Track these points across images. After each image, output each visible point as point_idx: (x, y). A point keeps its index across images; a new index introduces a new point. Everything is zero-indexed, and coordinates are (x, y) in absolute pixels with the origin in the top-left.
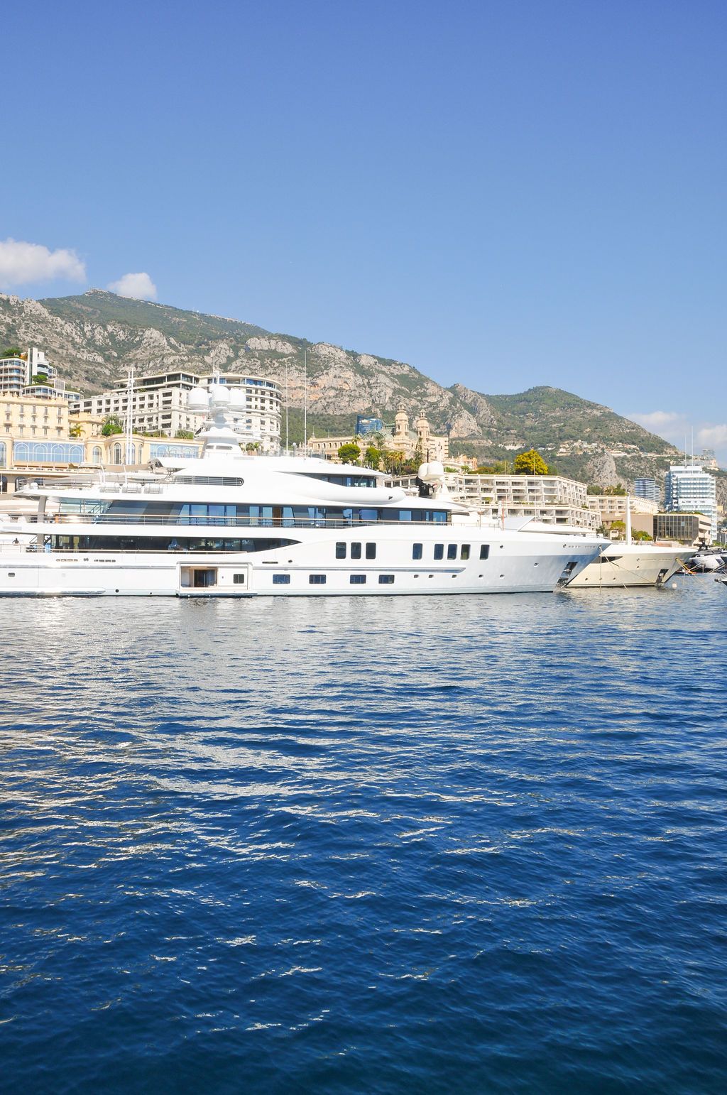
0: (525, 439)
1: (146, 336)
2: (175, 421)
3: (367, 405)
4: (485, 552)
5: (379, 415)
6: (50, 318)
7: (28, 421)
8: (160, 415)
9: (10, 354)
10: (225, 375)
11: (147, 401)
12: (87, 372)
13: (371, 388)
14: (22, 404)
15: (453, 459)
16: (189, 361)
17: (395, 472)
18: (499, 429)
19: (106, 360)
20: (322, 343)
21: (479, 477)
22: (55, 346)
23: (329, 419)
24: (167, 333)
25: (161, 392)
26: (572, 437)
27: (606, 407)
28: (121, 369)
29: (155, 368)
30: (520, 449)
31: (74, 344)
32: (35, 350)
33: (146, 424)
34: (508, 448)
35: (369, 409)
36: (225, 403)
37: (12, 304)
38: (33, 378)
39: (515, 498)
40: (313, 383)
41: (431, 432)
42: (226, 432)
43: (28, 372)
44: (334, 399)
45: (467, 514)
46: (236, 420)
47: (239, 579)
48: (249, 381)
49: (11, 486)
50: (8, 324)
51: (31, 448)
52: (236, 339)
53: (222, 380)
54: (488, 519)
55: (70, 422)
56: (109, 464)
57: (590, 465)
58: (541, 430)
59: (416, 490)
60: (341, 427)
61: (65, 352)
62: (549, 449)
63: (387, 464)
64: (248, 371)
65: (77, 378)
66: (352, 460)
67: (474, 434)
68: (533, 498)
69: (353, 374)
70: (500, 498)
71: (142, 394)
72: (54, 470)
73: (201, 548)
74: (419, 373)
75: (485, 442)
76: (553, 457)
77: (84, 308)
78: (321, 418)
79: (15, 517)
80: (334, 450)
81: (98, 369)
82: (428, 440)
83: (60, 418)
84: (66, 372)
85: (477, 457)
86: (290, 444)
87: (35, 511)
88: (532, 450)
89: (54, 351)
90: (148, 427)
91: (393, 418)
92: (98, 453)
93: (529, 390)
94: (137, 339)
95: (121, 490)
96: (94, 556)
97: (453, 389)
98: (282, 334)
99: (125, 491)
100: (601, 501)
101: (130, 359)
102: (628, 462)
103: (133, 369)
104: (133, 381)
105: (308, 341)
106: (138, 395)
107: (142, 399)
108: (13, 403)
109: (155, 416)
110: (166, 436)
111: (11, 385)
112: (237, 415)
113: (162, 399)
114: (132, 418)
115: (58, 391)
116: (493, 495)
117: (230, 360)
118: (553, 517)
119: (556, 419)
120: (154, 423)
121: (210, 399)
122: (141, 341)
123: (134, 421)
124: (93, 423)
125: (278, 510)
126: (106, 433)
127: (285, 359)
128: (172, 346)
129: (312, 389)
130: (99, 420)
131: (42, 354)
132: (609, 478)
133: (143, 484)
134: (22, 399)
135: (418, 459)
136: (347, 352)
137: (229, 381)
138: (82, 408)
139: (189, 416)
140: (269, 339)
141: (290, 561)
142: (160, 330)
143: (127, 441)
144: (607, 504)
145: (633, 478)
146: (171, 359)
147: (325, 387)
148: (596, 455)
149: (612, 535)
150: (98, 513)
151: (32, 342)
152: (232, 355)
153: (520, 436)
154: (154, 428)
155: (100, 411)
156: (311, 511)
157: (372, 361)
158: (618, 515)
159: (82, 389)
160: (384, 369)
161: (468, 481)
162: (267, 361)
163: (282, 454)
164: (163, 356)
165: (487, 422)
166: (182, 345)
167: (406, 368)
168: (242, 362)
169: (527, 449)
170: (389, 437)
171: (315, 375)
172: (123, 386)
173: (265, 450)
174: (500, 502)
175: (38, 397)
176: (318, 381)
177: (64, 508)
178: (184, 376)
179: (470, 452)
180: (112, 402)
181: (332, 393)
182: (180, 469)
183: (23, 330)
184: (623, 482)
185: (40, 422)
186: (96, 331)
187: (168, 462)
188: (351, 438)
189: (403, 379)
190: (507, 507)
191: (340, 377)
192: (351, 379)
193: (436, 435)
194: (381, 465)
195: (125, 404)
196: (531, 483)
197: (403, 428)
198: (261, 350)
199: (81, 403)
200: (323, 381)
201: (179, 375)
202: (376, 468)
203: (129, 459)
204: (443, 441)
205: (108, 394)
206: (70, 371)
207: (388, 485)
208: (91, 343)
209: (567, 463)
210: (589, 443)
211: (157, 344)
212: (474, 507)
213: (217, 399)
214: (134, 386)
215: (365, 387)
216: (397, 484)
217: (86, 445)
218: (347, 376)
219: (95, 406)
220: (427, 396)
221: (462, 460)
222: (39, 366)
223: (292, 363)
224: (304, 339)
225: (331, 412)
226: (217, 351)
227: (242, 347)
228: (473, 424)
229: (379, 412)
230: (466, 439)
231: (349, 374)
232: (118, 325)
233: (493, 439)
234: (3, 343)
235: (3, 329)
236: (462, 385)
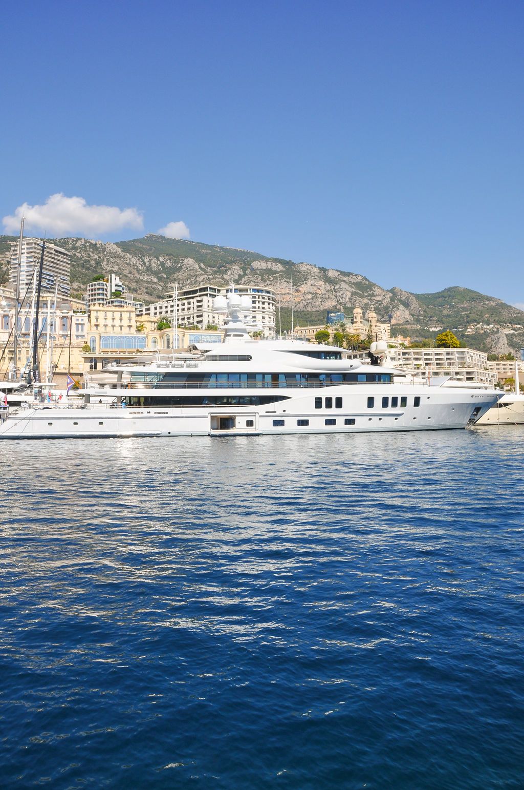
0: (443, 323)
1: (185, 263)
2: (205, 319)
3: (334, 304)
4: (417, 401)
5: (342, 310)
6: (122, 254)
7: (109, 322)
8: (195, 315)
9: (97, 279)
10: (238, 287)
11: (186, 306)
12: (147, 288)
13: (336, 292)
14: (106, 311)
15: (393, 339)
16: (213, 278)
17: (354, 349)
18: (425, 317)
19: (159, 280)
20: (302, 263)
21: (412, 350)
22: (126, 272)
23: (308, 314)
24: (198, 260)
25: (195, 300)
26: (476, 321)
27: (499, 300)
28: (169, 285)
29: (191, 284)
30: (439, 331)
31: (138, 271)
32: (113, 275)
33: (186, 321)
34: (431, 330)
35: (335, 306)
36: (238, 306)
37: (98, 246)
38: (112, 294)
39: (437, 364)
40: (297, 290)
41: (378, 320)
42: (239, 325)
43: (109, 290)
44: (311, 301)
45: (404, 376)
46: (246, 317)
47: (250, 423)
48: (254, 290)
49: (99, 366)
50: (96, 259)
51: (112, 340)
52: (244, 263)
53: (236, 290)
54: (418, 379)
55: (137, 321)
56: (162, 348)
57: (489, 340)
58: (454, 317)
59: (369, 360)
60: (316, 319)
61: (132, 276)
62: (460, 330)
63: (348, 343)
64: (253, 284)
65: (140, 293)
66: (324, 341)
67: (407, 321)
68: (449, 364)
69: (323, 283)
70: (427, 364)
71: (183, 302)
72: (127, 354)
73: (224, 403)
74: (368, 281)
75: (415, 326)
76: (463, 335)
77: (144, 247)
78: (303, 313)
79: (102, 385)
80: (312, 335)
81: (154, 286)
82: (376, 326)
83: (130, 320)
84: (134, 289)
85: (410, 337)
86: (282, 332)
87: (115, 381)
88: (448, 330)
89: (125, 276)
90: (187, 323)
91: (352, 312)
92: (155, 342)
93: (445, 289)
94: (179, 265)
95: (170, 366)
96: (153, 410)
97: (392, 291)
98: (275, 258)
99: (173, 366)
100: (498, 365)
101: (174, 279)
102: (516, 337)
103: (177, 285)
104: (177, 293)
105: (293, 261)
106: (180, 303)
107: (183, 305)
108: (100, 311)
109: (192, 316)
110: (199, 329)
111: (98, 299)
112: (246, 313)
113: (196, 304)
114: (177, 318)
115: (128, 301)
116: (422, 362)
117: (241, 277)
118: (464, 377)
119: (464, 309)
120: (191, 321)
121: (228, 303)
122: (181, 266)
123: (178, 320)
124: (151, 322)
125: (275, 376)
126: (160, 328)
127: (278, 275)
128: (202, 269)
129: (296, 294)
130: (155, 319)
131: (118, 278)
132: (503, 348)
133: (185, 361)
134: (105, 308)
135: (370, 339)
136: (319, 268)
137: (241, 290)
138: (144, 312)
139: (214, 315)
140: (266, 261)
141: (284, 411)
142: (194, 258)
143: (174, 333)
144: (501, 367)
145: (520, 348)
146: (202, 278)
147: (305, 293)
148: (493, 333)
149: (506, 388)
150: (156, 381)
151: (112, 270)
152: (242, 274)
153: (440, 321)
154: (191, 324)
155: (155, 314)
156: (298, 376)
157: (336, 274)
158: (509, 374)
159: (144, 300)
160: (345, 279)
161: (404, 354)
162: (266, 276)
163: (277, 338)
164: (196, 276)
165: (416, 313)
166: (209, 268)
167: (360, 278)
168: (249, 277)
169: (445, 330)
170: (349, 325)
171: (298, 284)
172: (170, 297)
173: (266, 336)
174: (427, 367)
175: (116, 306)
176: (300, 289)
177: (133, 378)
178: (210, 288)
179: (405, 333)
180: (164, 307)
181: (310, 296)
182: (209, 351)
183: (106, 263)
184: (512, 350)
185: (117, 322)
186: (152, 261)
187: (200, 346)
188: (324, 326)
189: (358, 285)
190: (432, 371)
191: (315, 285)
192: (322, 287)
193: (382, 322)
194: (345, 344)
195: (172, 309)
196: (448, 354)
197: (359, 319)
198: (262, 269)
199: (144, 309)
200: (304, 288)
201: (207, 288)
202: (341, 346)
203: (175, 345)
204: (386, 326)
205: (161, 302)
206: (136, 288)
207: (349, 357)
208: (149, 269)
209: (473, 339)
210: (488, 325)
211: (192, 268)
212: (410, 370)
213: (232, 303)
214: (178, 296)
215: (332, 291)
216: (355, 357)
217: (147, 337)
218: (320, 284)
219: (152, 311)
220: (375, 296)
221: (400, 339)
222: (116, 285)
223: (282, 277)
224: (290, 261)
225: (309, 310)
226: (232, 271)
227: (248, 268)
228: (407, 314)
229: (342, 308)
230: (402, 324)
231: (321, 283)
232: (166, 257)
233: (421, 324)
234: (93, 271)
235: (93, 263)
236: (398, 287)
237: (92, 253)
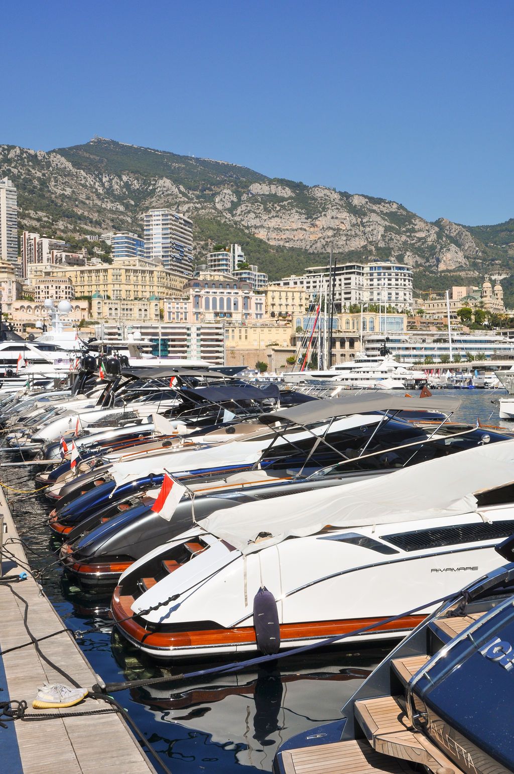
1: (159, 185)
3: (363, 243)
6: (74, 170)
12: (112, 220)
13: (364, 227)
16: (202, 208)
18: (484, 260)
19: (126, 209)
20: (317, 186)
22: (82, 197)
24: (176, 181)
30: (505, 279)
31: (98, 195)
35: (365, 247)
37: (39, 158)
40: (312, 224)
44: (332, 239)
50: (39, 179)
52: (239, 185)
61: (91, 202)
64: (252, 215)
65: (105, 227)
67: (461, 266)
69: (347, 214)
75: (472, 273)
78: (321, 256)
81: (121, 217)
84: (96, 221)
89: (82, 202)
94: (151, 188)
97: (438, 223)
98: (280, 178)
101: (147, 208)
105: (304, 184)
117: (235, 205)
122: (154, 190)
127: (285, 203)
128: (184, 194)
129: (312, 229)
136: (341, 193)
140: (270, 184)
142: (170, 178)
146: (184, 206)
147: (323, 228)
152: (235, 200)
157: (364, 201)
160: (375, 208)
162: (269, 205)
164: (178, 204)
165: (472, 254)
166: (191, 192)
167: (395, 206)
168: (247, 206)
171: (314, 217)
176: (317, 223)
181: (330, 233)
186: (113, 181)
189: (392, 216)
191: (337, 218)
192: (346, 220)
198: (263, 195)
200: (322, 222)
206: (99, 221)
208: (111, 193)
211: (170, 193)
215: (359, 226)
218: (343, 217)
220: (416, 232)
223: (292, 206)
224: (301, 183)
225: (329, 250)
226: (221, 196)
227: (244, 192)
228: (460, 258)
229: (374, 249)
230: (454, 271)
231: (344, 214)
232: (132, 175)
233: (478, 270)
234: (40, 196)
235: (36, 182)
236: (447, 218)
237: (33, 168)
